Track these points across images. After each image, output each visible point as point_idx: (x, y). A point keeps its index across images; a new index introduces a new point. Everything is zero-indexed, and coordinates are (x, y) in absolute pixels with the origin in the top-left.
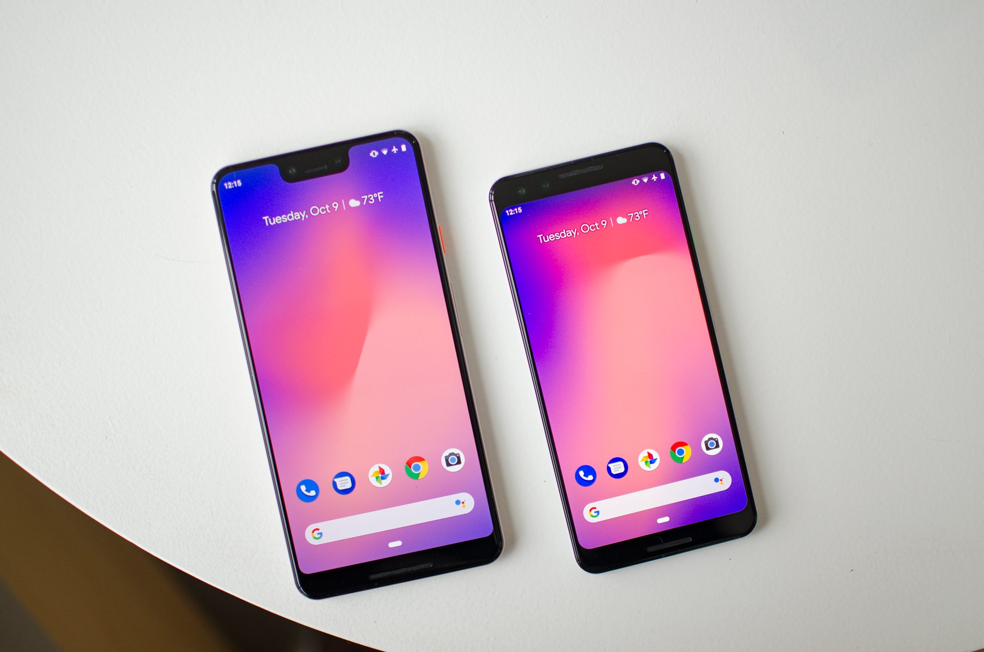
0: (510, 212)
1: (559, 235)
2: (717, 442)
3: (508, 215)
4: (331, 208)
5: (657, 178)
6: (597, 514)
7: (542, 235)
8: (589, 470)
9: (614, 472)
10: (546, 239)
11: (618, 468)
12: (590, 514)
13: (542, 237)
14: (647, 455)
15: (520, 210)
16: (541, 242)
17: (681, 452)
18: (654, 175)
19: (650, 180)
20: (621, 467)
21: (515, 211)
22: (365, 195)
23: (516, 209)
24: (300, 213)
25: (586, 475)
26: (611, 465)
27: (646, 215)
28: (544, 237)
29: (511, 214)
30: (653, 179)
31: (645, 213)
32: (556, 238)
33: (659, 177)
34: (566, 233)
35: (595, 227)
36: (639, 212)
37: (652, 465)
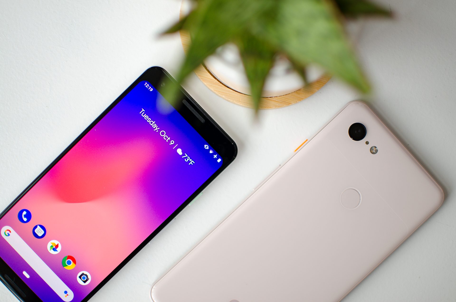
0: (147, 85)
1: (150, 121)
2: (87, 280)
3: (145, 85)
5: (216, 158)
6: (8, 235)
7: (144, 111)
8: (29, 216)
10: (143, 115)
11: (39, 232)
12: (6, 231)
13: (143, 112)
14: (56, 244)
15: (152, 90)
16: (140, 113)
17: (69, 263)
18: (217, 155)
19: (212, 155)
20: (41, 233)
21: (149, 88)
23: (150, 87)
25: (25, 216)
26: (38, 227)
27: (191, 164)
28: (144, 113)
29: (146, 86)
30: (214, 156)
31: (192, 162)
32: (147, 120)
33: (217, 159)
34: (154, 124)
35: (167, 139)
36: (190, 159)
37: (52, 250)
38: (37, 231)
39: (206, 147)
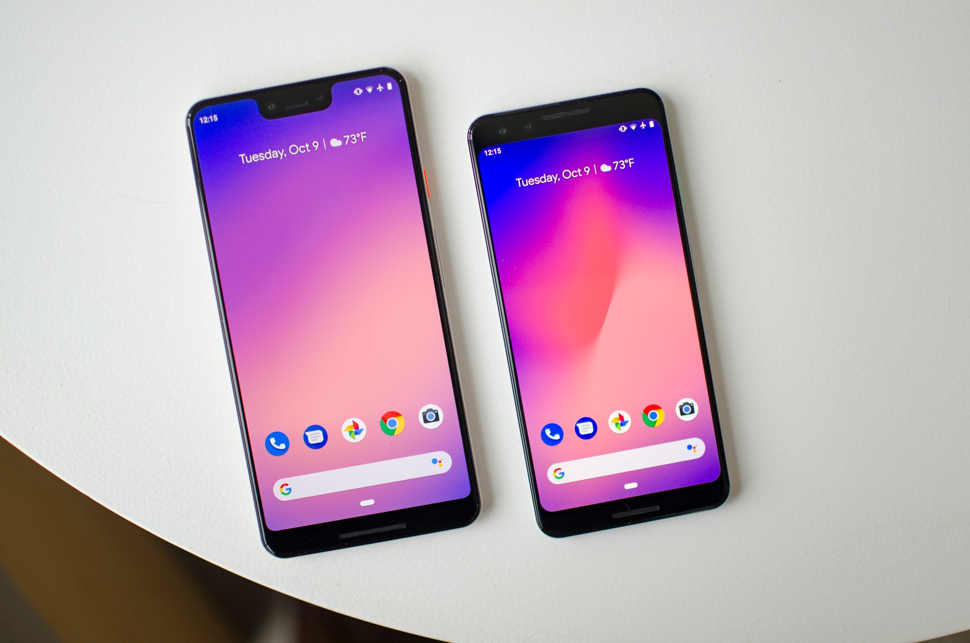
0: (489, 153)
1: (539, 180)
2: (692, 407)
3: (487, 155)
4: (311, 147)
5: (646, 125)
6: (561, 475)
7: (521, 179)
8: (555, 429)
9: (582, 432)
10: (525, 183)
11: (585, 429)
12: (554, 475)
13: (521, 181)
14: (618, 416)
15: (499, 151)
16: (520, 186)
17: (654, 416)
18: (643, 123)
19: (638, 127)
20: (589, 428)
21: (494, 152)
22: (347, 135)
23: (495, 150)
24: (279, 151)
25: (553, 434)
26: (579, 425)
27: (632, 164)
28: (523, 181)
30: (642, 127)
31: (630, 162)
32: (536, 183)
33: (648, 125)
34: (547, 178)
35: (578, 173)
36: (624, 161)
37: (622, 428)
38: (583, 431)
39: (623, 129)
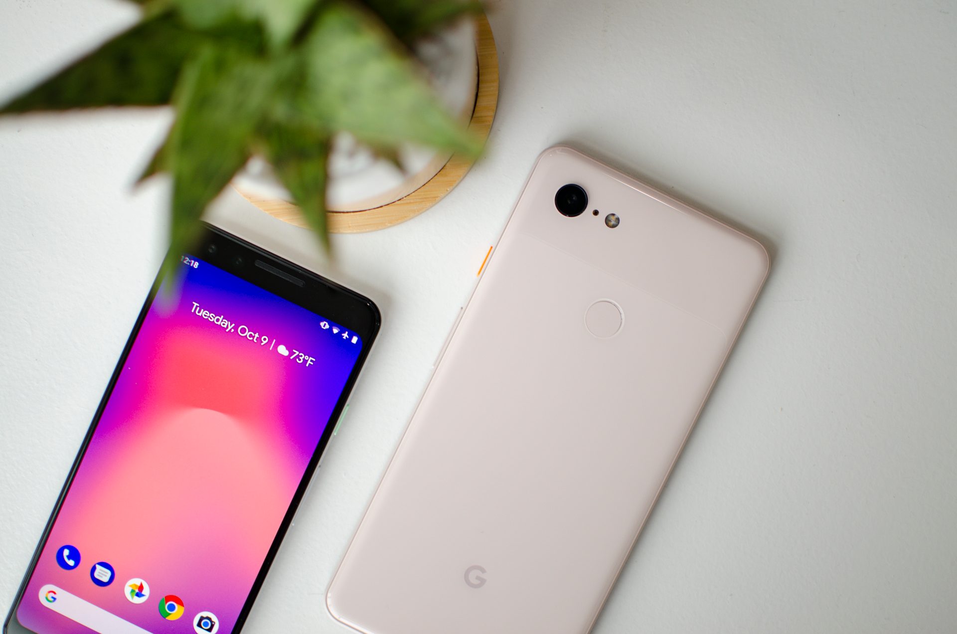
0: (185, 260)
1: (214, 318)
2: (212, 626)
3: (182, 260)
5: (348, 337)
6: (52, 599)
8: (75, 555)
9: (96, 575)
10: (199, 312)
11: (103, 574)
12: (47, 595)
13: (197, 307)
14: (139, 585)
15: (196, 265)
16: (193, 311)
17: (172, 608)
18: (347, 333)
19: (339, 334)
20: (106, 576)
21: (190, 263)
23: (193, 262)
25: (69, 557)
26: (98, 567)
27: (310, 364)
29: (185, 262)
30: (343, 336)
31: (310, 360)
32: (209, 319)
33: (351, 338)
34: (222, 321)
35: (254, 337)
36: (305, 356)
37: (136, 598)
38: (98, 575)
